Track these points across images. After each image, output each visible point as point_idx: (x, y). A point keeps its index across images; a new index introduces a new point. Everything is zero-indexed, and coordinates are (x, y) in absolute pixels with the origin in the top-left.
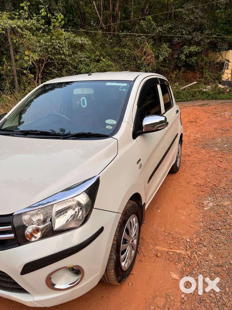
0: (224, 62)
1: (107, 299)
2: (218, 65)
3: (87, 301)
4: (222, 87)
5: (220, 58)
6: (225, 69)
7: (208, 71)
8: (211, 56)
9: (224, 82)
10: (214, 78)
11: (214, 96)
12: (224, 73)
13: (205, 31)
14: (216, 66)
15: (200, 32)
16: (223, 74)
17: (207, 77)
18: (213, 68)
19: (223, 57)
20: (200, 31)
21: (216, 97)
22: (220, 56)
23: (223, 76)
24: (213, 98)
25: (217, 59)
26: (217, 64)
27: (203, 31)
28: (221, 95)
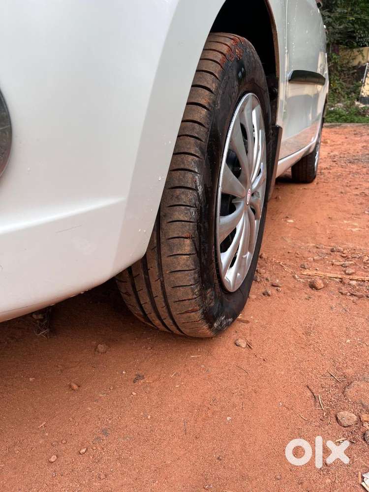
0: (364, 65)
1: (157, 384)
2: (355, 71)
3: (75, 387)
4: (362, 106)
5: (359, 59)
6: (366, 76)
7: (338, 78)
8: (343, 54)
9: (364, 99)
10: (347, 90)
11: (349, 119)
12: (364, 83)
13: (336, 8)
14: (351, 72)
15: (327, 10)
16: (363, 85)
17: (336, 89)
18: (346, 75)
19: (363, 56)
20: (327, 8)
21: (352, 119)
22: (359, 54)
23: (362, 88)
24: (346, 121)
25: (353, 59)
26: (354, 68)
27: (332, 9)
28: (360, 117)
